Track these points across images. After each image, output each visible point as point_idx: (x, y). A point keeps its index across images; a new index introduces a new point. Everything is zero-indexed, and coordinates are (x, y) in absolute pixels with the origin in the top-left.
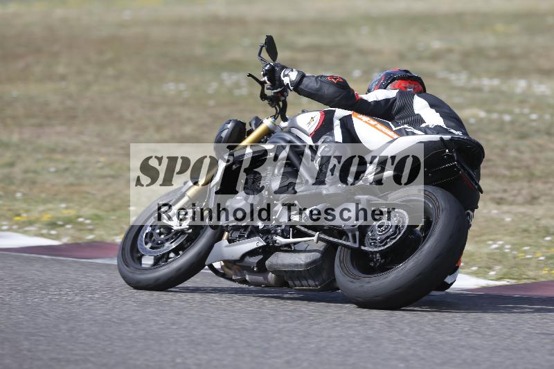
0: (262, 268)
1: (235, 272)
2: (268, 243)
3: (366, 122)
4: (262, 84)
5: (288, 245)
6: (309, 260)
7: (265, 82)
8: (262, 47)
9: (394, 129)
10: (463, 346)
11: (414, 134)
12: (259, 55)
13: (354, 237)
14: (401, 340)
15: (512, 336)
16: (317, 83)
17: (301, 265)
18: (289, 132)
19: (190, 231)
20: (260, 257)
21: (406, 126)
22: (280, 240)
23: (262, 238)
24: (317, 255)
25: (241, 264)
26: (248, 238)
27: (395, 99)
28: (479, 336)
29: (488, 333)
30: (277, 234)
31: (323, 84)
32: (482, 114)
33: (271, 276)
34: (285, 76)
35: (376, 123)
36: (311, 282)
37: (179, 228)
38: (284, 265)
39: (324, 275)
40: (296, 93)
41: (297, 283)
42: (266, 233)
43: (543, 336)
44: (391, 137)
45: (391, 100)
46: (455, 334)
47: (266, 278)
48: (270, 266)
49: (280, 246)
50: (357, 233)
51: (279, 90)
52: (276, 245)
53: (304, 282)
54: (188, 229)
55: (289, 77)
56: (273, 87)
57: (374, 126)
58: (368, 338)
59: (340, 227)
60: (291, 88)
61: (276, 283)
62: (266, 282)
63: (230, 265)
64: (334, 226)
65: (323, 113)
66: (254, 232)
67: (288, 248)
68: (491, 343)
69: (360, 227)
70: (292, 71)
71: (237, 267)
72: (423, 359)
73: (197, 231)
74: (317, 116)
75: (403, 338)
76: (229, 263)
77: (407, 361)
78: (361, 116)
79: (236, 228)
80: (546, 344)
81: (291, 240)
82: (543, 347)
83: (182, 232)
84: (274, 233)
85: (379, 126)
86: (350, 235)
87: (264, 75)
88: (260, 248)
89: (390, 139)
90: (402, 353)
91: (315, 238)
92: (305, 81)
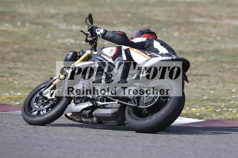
0: (91, 116)
1: (77, 117)
2: (94, 104)
3: (135, 51)
4: (87, 35)
5: (104, 105)
6: (113, 112)
7: (88, 34)
8: (87, 19)
9: (148, 54)
10: (66, 141)
11: (157, 57)
12: (86, 22)
13: (134, 101)
14: (39, 138)
15: (87, 136)
16: (113, 34)
17: (109, 114)
18: (100, 56)
19: (56, 99)
20: (90, 111)
21: (153, 53)
22: (100, 103)
23: (91, 102)
24: (117, 110)
25: (80, 114)
26: (84, 102)
27: (145, 42)
28: (73, 136)
29: (76, 135)
30: (98, 101)
31: (116, 35)
32: (73, 41)
33: (95, 119)
34: (97, 31)
35: (140, 52)
36: (113, 122)
37: (51, 98)
38: (101, 114)
39: (120, 119)
40: (103, 39)
41: (107, 122)
42: (93, 100)
43: (100, 136)
44: (148, 58)
45: (144, 42)
46: (62, 135)
47: (92, 120)
48: (95, 114)
49: (99, 106)
50: (136, 100)
51: (94, 37)
52: (98, 105)
53: (110, 122)
54: (55, 98)
55: (100, 32)
56: (92, 36)
57: (139, 53)
58: (25, 137)
59: (128, 97)
60: (101, 36)
61: (97, 122)
62: (92, 122)
63: (75, 114)
64: (125, 97)
65: (117, 47)
66: (87, 100)
67: (103, 107)
68: (78, 139)
69: (137, 97)
70: (101, 29)
71: (78, 115)
72: (49, 146)
73: (59, 99)
74: (114, 49)
75: (40, 137)
76: (74, 114)
77: (42, 147)
78: (133, 49)
79: (79, 98)
80: (102, 139)
81: (105, 103)
82: (100, 140)
83: (52, 100)
84: (96, 100)
85: (142, 53)
86: (132, 100)
87: (88, 31)
88: (90, 107)
89: (147, 59)
90: (40, 143)
91: (116, 102)
92: (107, 34)
